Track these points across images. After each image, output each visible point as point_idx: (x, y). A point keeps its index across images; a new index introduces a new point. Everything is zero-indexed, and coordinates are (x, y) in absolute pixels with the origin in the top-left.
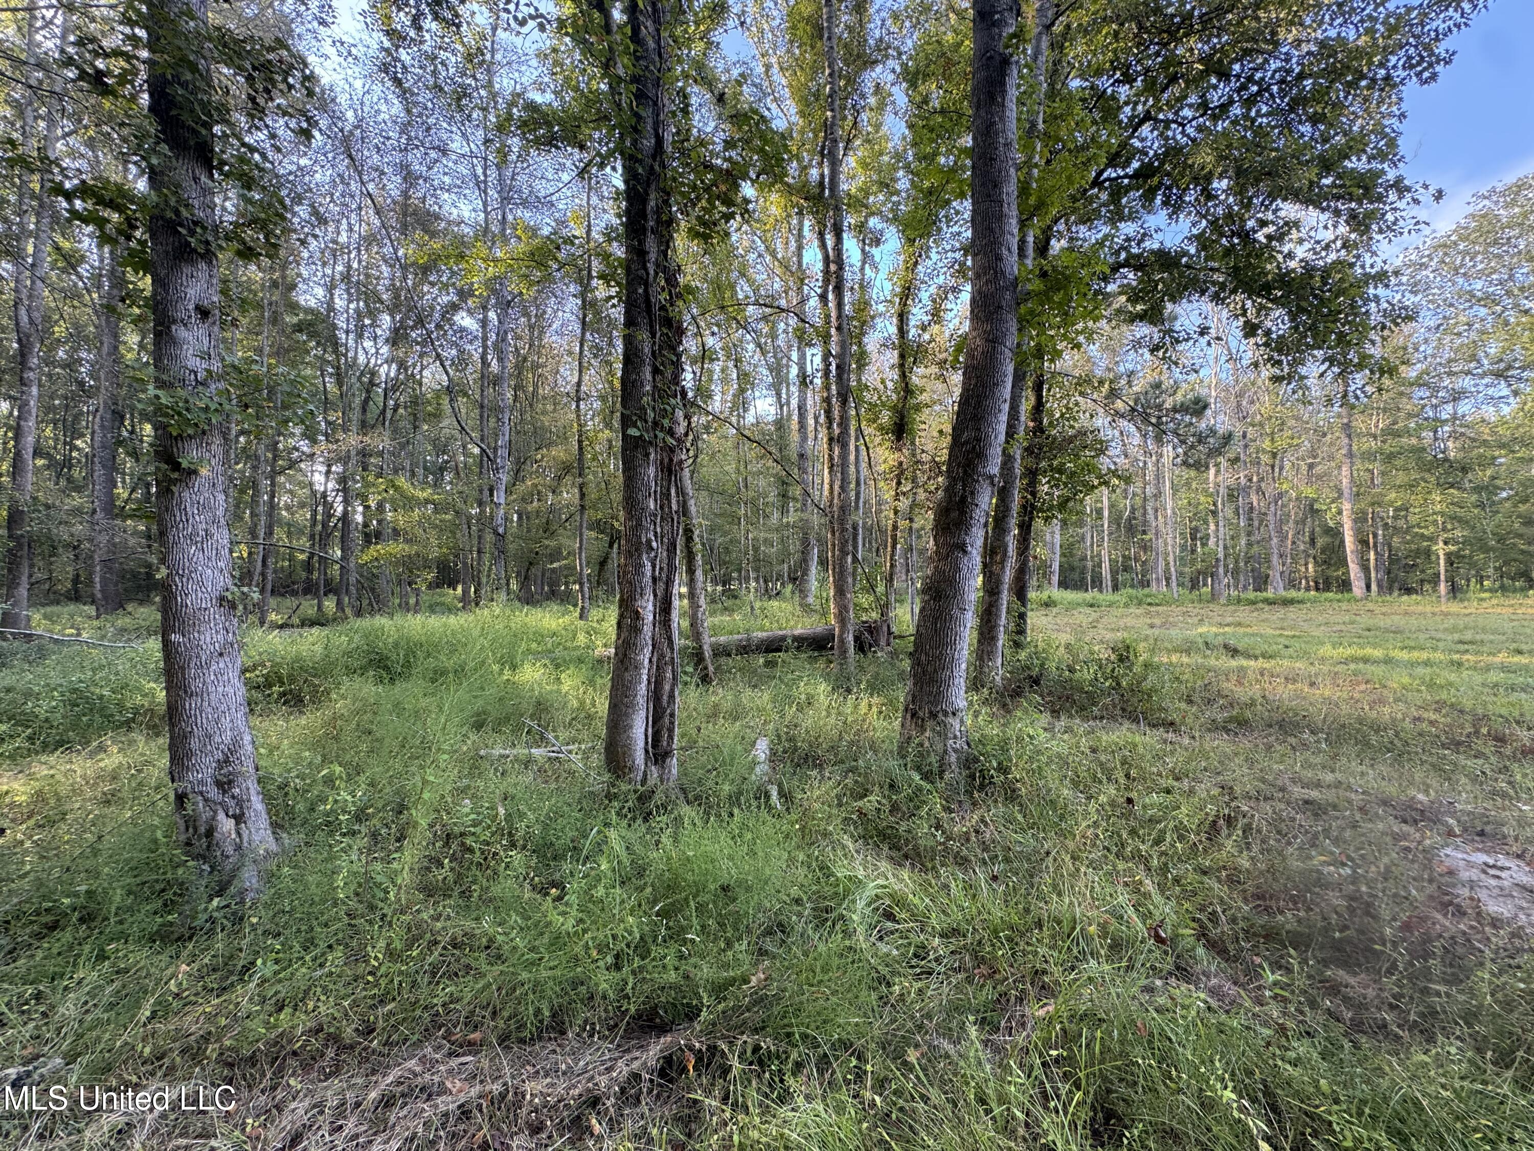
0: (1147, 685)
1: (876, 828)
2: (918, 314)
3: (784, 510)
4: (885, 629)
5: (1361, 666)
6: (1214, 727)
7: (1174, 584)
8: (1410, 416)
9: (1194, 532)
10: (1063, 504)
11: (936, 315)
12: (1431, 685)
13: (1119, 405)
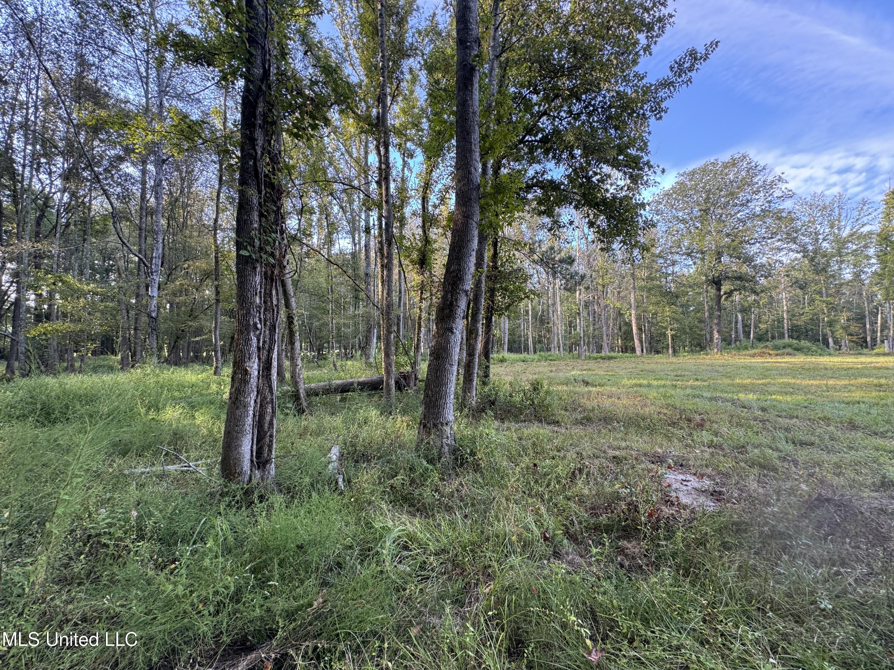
0: (546, 402)
1: (401, 495)
2: (433, 199)
3: (356, 307)
4: (413, 376)
5: (639, 389)
6: (578, 422)
7: (561, 349)
8: (657, 271)
9: (571, 323)
10: (507, 308)
11: (443, 200)
12: (665, 396)
13: (536, 257)
